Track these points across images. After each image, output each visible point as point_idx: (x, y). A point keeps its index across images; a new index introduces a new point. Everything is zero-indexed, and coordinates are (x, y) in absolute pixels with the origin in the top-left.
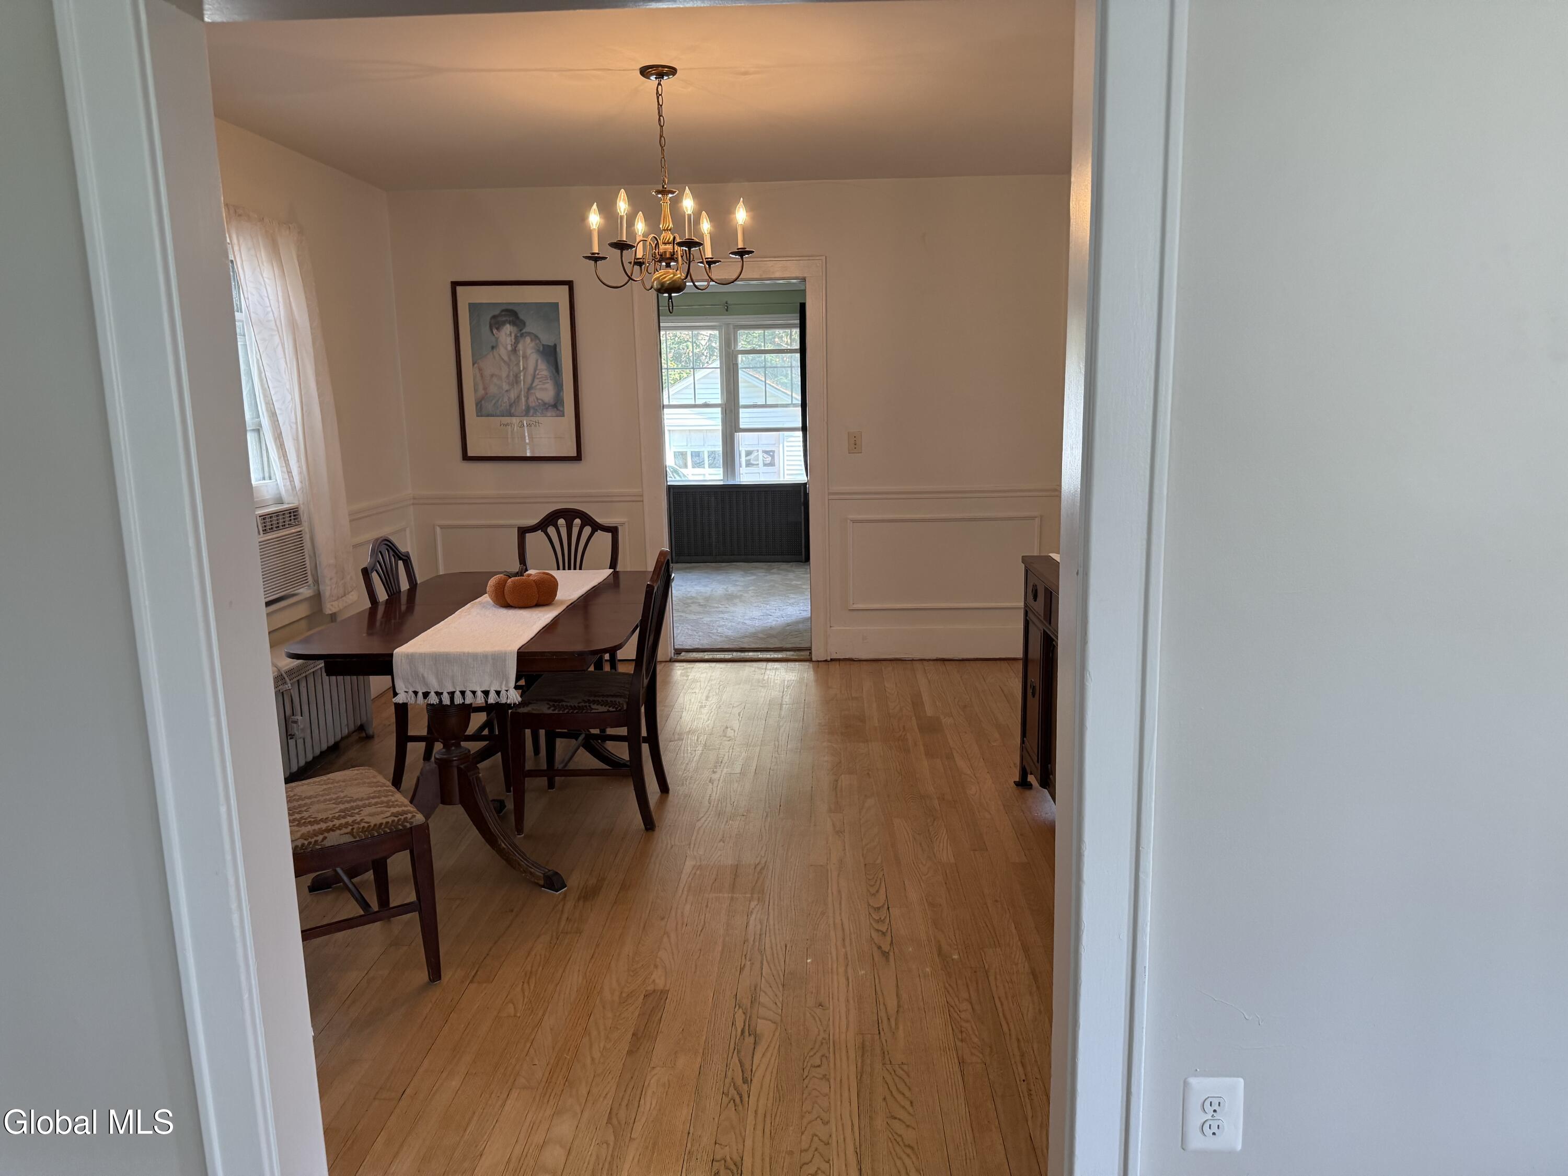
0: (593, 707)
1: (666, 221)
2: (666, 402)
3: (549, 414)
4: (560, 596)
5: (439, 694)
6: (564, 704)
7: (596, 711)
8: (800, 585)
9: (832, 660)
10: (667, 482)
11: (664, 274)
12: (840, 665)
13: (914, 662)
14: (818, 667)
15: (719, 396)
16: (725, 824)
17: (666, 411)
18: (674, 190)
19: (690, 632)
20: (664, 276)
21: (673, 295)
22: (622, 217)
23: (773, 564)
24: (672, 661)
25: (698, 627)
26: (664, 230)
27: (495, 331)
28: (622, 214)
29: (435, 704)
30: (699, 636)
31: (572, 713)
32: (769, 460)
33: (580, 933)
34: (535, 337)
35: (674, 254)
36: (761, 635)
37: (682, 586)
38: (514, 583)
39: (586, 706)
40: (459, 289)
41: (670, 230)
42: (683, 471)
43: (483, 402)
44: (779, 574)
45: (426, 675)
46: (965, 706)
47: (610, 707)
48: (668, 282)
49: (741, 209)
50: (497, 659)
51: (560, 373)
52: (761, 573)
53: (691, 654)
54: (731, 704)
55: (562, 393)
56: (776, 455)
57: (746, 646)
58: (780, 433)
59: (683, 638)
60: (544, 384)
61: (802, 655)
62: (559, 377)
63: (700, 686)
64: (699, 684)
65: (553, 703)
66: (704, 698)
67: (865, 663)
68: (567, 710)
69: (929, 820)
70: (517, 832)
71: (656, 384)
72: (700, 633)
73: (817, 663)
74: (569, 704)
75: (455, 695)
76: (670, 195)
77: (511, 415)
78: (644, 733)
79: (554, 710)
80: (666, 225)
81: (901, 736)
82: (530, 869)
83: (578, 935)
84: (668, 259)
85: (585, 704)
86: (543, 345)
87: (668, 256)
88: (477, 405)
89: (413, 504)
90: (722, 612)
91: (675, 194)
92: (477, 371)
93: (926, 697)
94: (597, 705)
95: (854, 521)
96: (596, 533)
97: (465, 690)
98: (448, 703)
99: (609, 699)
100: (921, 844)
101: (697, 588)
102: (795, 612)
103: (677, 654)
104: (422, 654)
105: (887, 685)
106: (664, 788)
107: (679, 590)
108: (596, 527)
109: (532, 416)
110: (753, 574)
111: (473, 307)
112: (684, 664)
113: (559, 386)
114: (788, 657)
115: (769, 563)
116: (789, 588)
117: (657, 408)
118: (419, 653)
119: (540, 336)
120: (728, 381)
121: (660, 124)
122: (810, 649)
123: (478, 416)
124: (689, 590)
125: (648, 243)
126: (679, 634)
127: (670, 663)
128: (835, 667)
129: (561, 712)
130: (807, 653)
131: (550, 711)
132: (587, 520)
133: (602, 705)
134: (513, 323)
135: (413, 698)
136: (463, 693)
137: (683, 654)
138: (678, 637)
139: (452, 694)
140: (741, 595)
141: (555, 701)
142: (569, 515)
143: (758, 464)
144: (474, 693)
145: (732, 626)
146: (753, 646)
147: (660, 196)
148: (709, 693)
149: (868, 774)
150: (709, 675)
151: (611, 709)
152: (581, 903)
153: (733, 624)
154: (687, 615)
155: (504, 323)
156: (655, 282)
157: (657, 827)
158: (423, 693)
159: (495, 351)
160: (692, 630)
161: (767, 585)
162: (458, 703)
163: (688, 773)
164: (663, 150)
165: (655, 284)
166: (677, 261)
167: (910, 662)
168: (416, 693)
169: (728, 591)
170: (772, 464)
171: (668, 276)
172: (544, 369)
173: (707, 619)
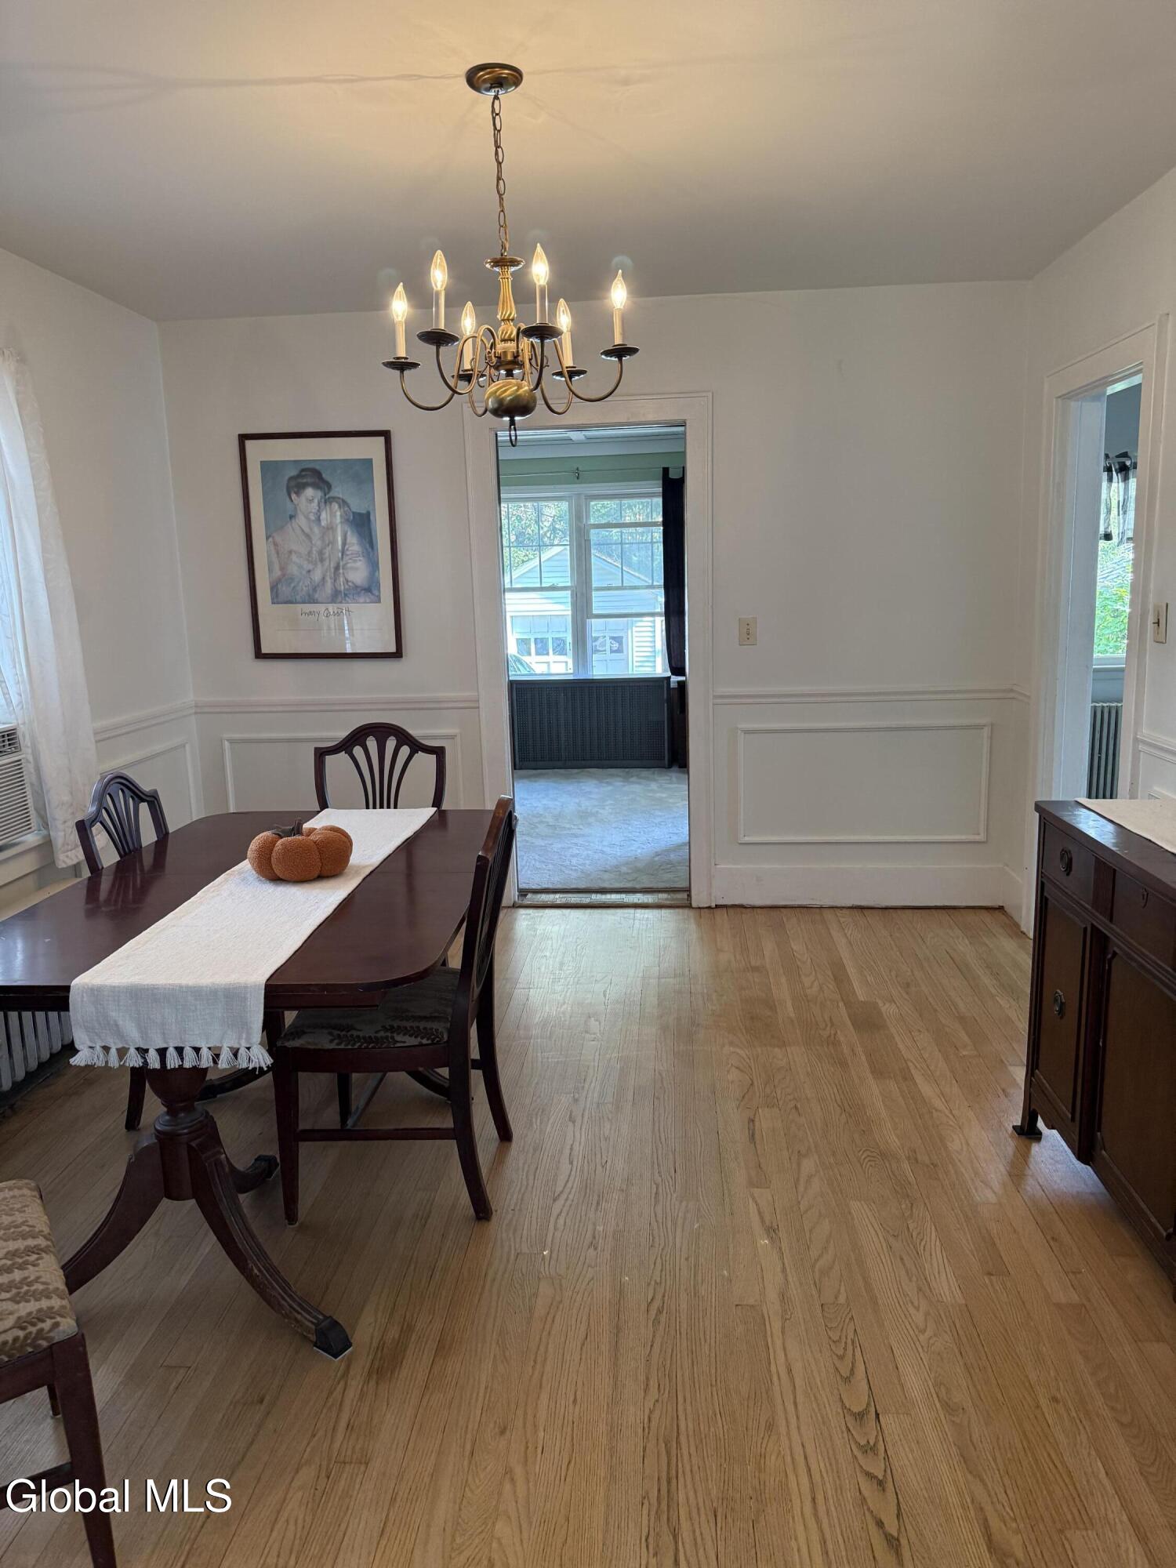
0: (398, 1038)
1: (507, 307)
2: (507, 586)
3: (362, 600)
4: (355, 859)
5: (142, 1051)
6: (355, 1033)
7: (402, 1045)
8: (666, 798)
9: (717, 906)
10: (509, 676)
11: (504, 386)
12: (729, 914)
13: (822, 909)
14: (701, 917)
15: (569, 579)
16: (597, 1210)
17: (508, 595)
18: (519, 259)
19: (538, 865)
20: (504, 389)
21: (517, 418)
22: (438, 294)
23: (632, 770)
24: (515, 906)
25: (547, 857)
26: (503, 320)
27: (294, 496)
28: (439, 288)
29: (138, 1066)
30: (549, 870)
31: (366, 1048)
32: (616, 646)
33: (367, 1464)
34: (343, 503)
35: (518, 356)
36: (624, 869)
37: (527, 799)
38: (285, 846)
39: (387, 1037)
40: (249, 444)
41: (512, 320)
42: (526, 659)
43: (279, 586)
44: (639, 783)
45: (120, 1023)
46: (908, 985)
47: (422, 1038)
48: (509, 398)
49: (620, 286)
50: (232, 996)
51: (375, 548)
52: (618, 783)
53: (539, 896)
54: (593, 976)
55: (377, 574)
56: (624, 640)
57: (606, 885)
58: (629, 619)
59: (529, 872)
60: (355, 561)
61: (677, 899)
62: (374, 554)
63: (552, 946)
64: (550, 942)
65: (339, 1032)
66: (557, 965)
67: (759, 911)
68: (358, 1044)
69: (903, 1206)
70: (289, 1220)
71: (496, 565)
72: (550, 866)
73: (698, 910)
74: (361, 1034)
75: (168, 1055)
76: (513, 269)
77: (315, 602)
78: (475, 1053)
79: (338, 1044)
80: (506, 313)
81: (830, 1036)
82: (296, 1314)
83: (363, 1468)
84: (509, 365)
85: (386, 1034)
86: (353, 513)
87: (509, 358)
88: (272, 589)
89: (196, 713)
90: (576, 836)
91: (520, 266)
92: (272, 548)
93: (851, 970)
94: (404, 1035)
95: (747, 732)
96: (416, 755)
97: (183, 1046)
98: (157, 1066)
99: (422, 1025)
100: (902, 1259)
101: (545, 802)
102: (663, 837)
103: (522, 895)
104: (114, 987)
105: (795, 948)
106: (505, 1133)
107: (524, 805)
108: (416, 747)
109: (341, 602)
110: (609, 784)
111: (266, 466)
112: (530, 911)
113: (374, 565)
114: (660, 901)
115: (627, 770)
116: (653, 803)
117: (496, 593)
118: (111, 986)
119: (349, 501)
120: (579, 559)
121: (497, 160)
122: (688, 890)
123: (273, 603)
124: (535, 805)
125: (478, 340)
126: (524, 867)
127: (513, 910)
128: (721, 917)
129: (350, 1047)
130: (684, 895)
131: (332, 1046)
132: (404, 738)
133: (411, 1036)
134: (315, 486)
135: (102, 1056)
136: (180, 1050)
137: (529, 896)
138: (523, 873)
139: (162, 1052)
140: (597, 812)
141: (341, 1028)
142: (381, 731)
143: (605, 651)
144: (197, 1050)
145: (588, 855)
146: (617, 885)
147: (497, 269)
148: (563, 958)
149: (796, 1107)
150: (562, 928)
151: (425, 1041)
152: (372, 1383)
153: (589, 852)
154: (534, 840)
155: (303, 486)
156: (490, 400)
157: (494, 1213)
158: (117, 1049)
159: (293, 521)
160: (540, 862)
161: (625, 798)
162: (172, 1067)
163: (538, 1100)
164: (501, 199)
165: (490, 403)
166: (521, 366)
167: (818, 910)
168: (106, 1049)
169: (581, 806)
170: (619, 651)
171: (511, 388)
172: (354, 544)
173: (557, 846)
